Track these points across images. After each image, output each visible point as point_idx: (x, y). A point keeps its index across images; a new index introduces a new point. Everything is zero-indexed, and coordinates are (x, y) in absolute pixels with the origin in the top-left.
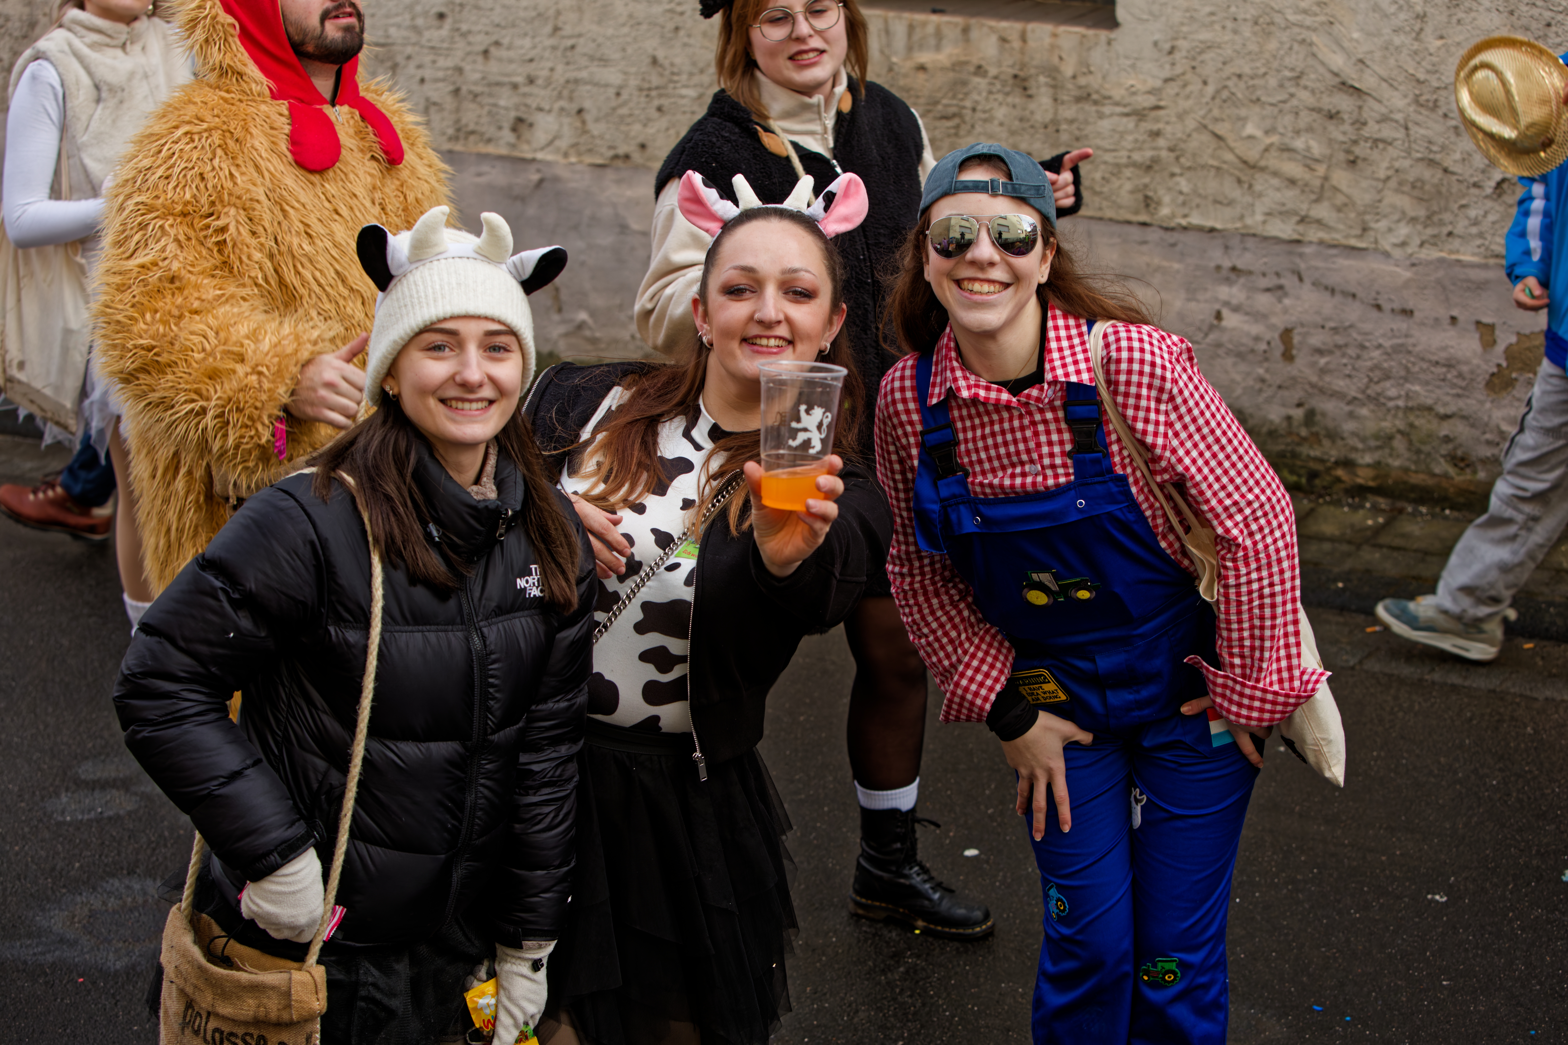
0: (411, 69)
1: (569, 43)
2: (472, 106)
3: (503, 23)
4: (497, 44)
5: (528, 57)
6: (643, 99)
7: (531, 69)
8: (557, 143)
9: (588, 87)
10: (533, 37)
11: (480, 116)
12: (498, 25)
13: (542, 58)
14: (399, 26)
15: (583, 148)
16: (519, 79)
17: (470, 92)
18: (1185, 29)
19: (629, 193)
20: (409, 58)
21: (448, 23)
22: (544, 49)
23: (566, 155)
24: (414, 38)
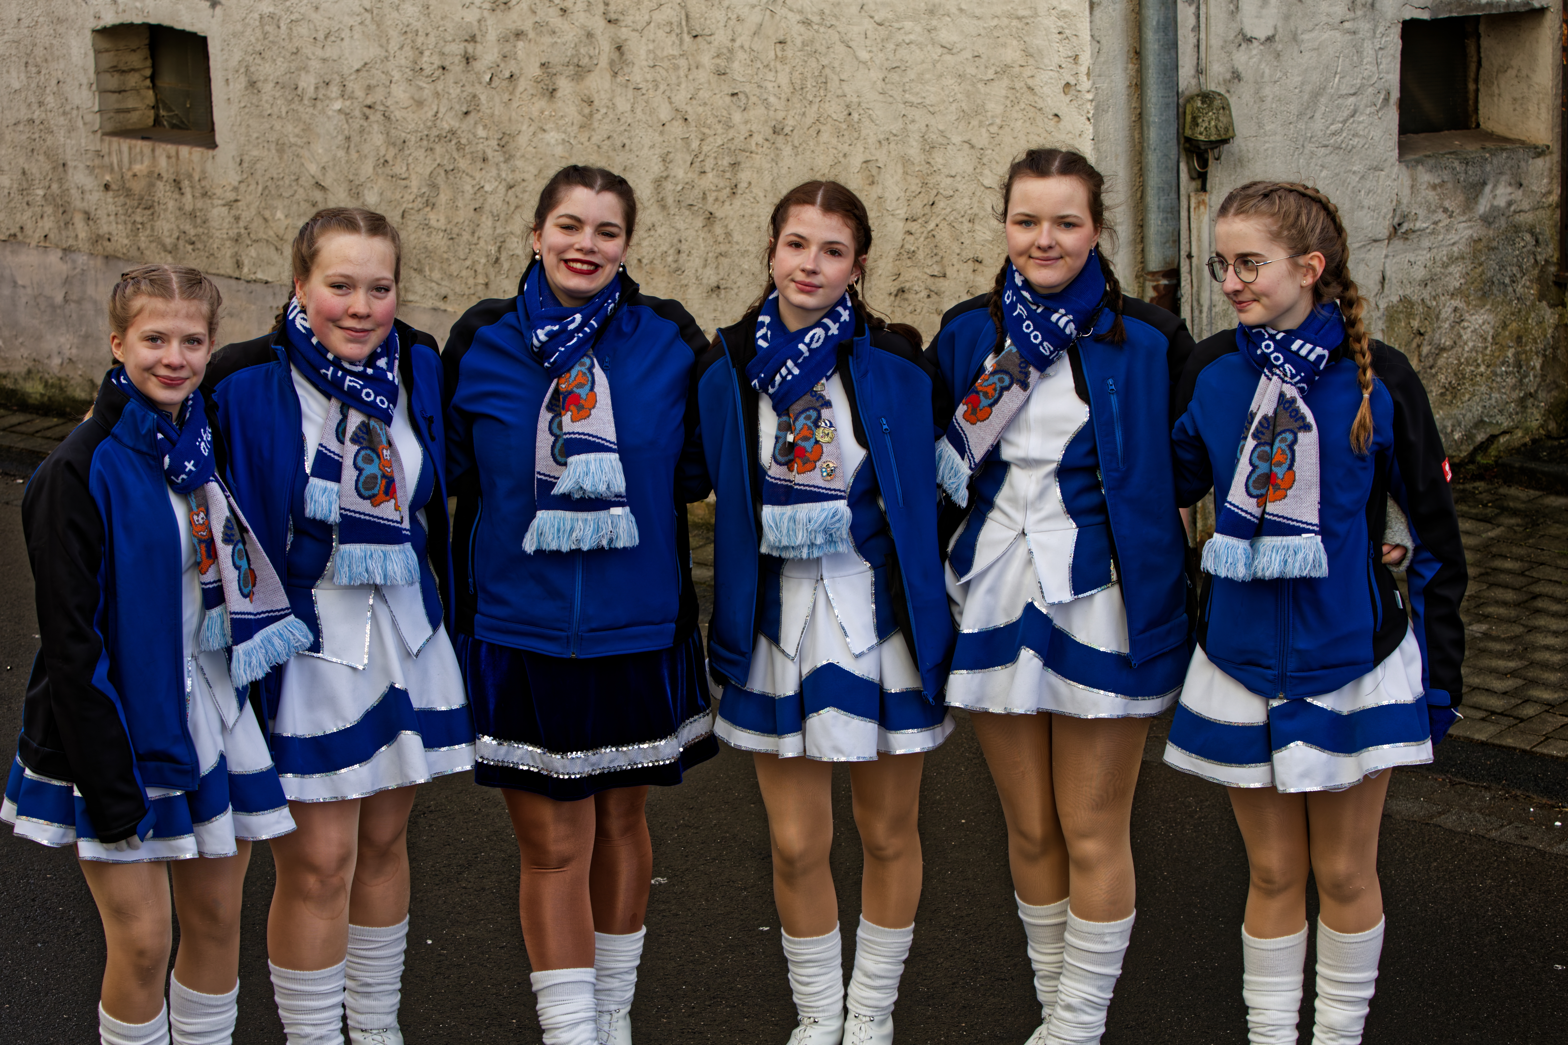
18: (246, 148)
19: (18, 260)
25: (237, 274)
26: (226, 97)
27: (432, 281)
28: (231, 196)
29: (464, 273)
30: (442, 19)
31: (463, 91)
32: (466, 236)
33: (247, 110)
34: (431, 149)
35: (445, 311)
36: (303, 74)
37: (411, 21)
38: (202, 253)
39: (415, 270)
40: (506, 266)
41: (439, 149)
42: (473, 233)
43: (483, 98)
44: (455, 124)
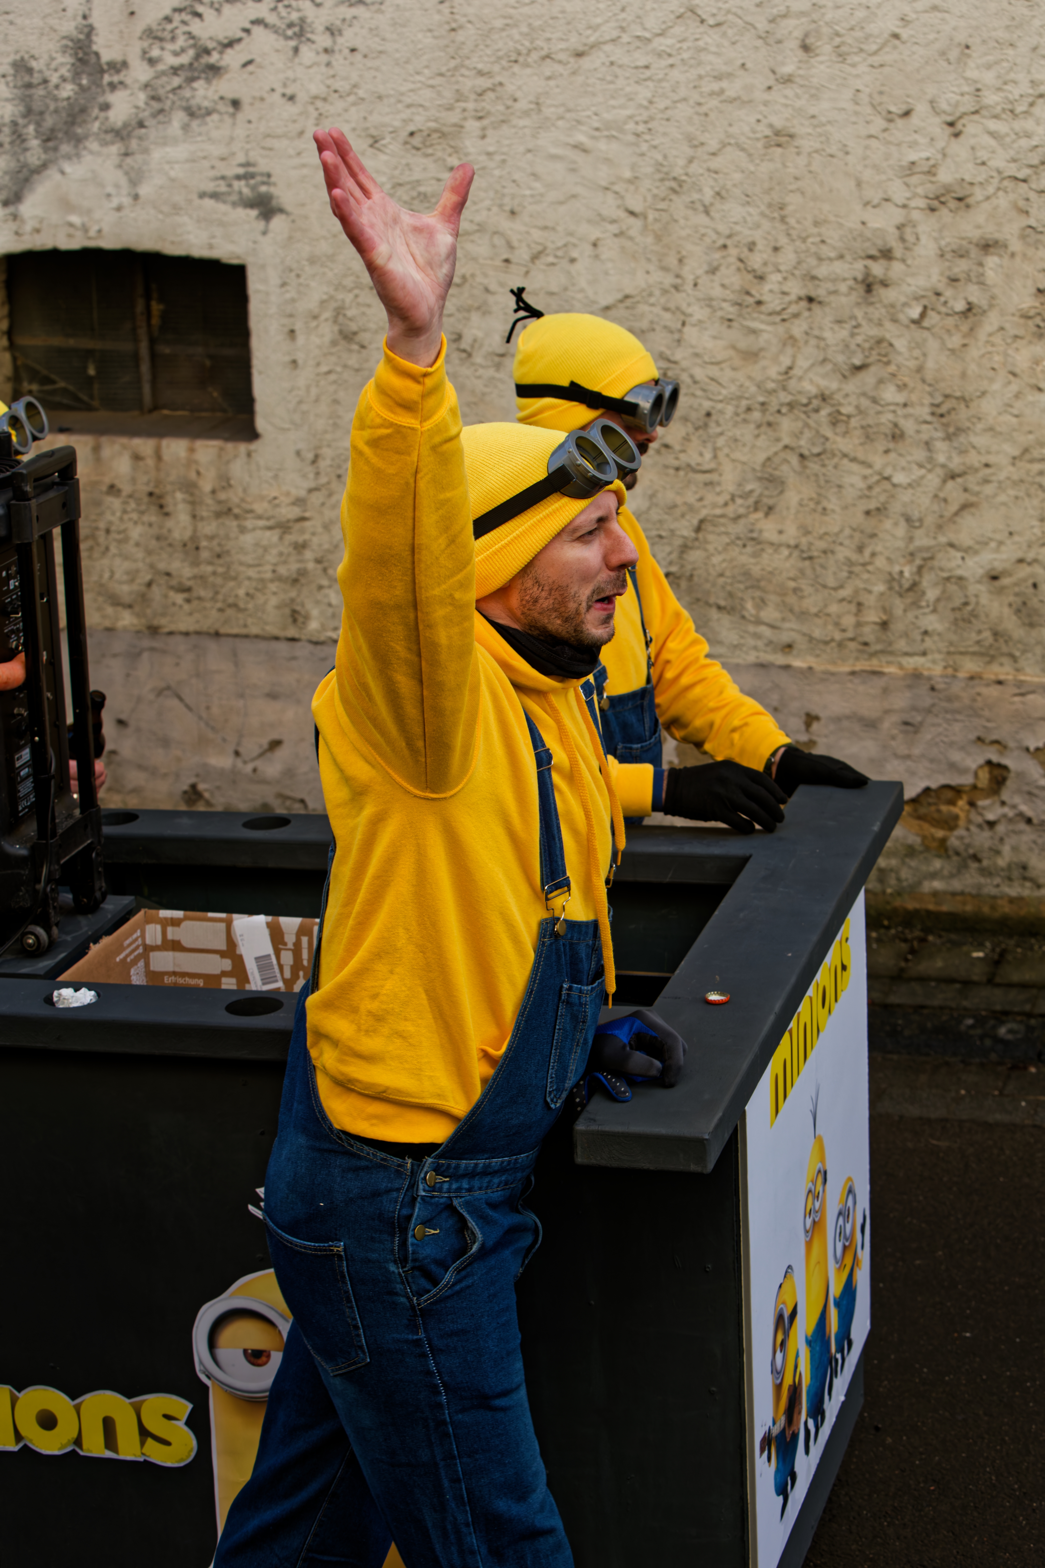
18: (328, 436)
25: (292, 632)
26: (288, 359)
27: (759, 622)
28: (289, 512)
29: (834, 608)
30: (816, 224)
31: (853, 335)
32: (843, 553)
33: (333, 377)
34: (769, 424)
35: (787, 667)
36: (475, 317)
37: (738, 228)
38: (208, 605)
39: (719, 608)
40: (932, 594)
41: (787, 424)
42: (860, 549)
43: (900, 344)
44: (832, 384)
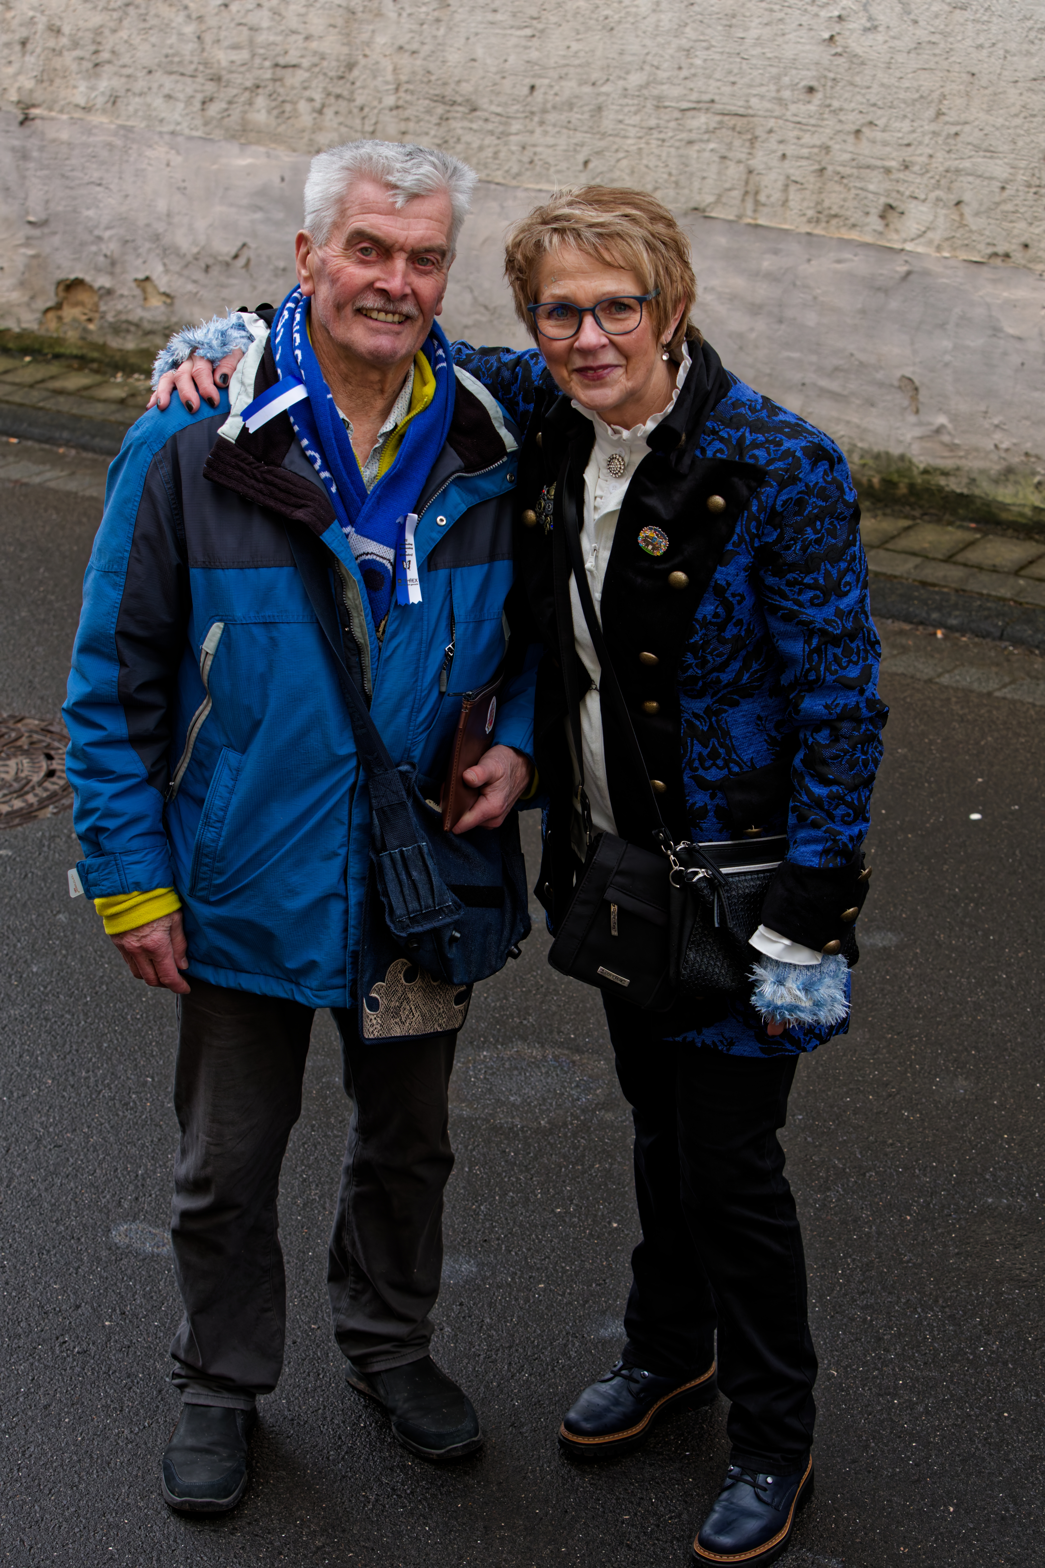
0: (773, 144)
1: (954, 129)
2: (837, 188)
3: (880, 103)
4: (871, 123)
5: (906, 142)
6: (1031, 196)
7: (906, 153)
8: (930, 235)
9: (970, 179)
10: (913, 121)
11: (845, 200)
12: (874, 105)
13: (920, 143)
14: (762, 97)
15: (959, 242)
16: (893, 164)
17: (838, 173)
19: (1005, 294)
20: (770, 131)
21: (818, 96)
22: (924, 134)
23: (939, 248)
24: (778, 111)
